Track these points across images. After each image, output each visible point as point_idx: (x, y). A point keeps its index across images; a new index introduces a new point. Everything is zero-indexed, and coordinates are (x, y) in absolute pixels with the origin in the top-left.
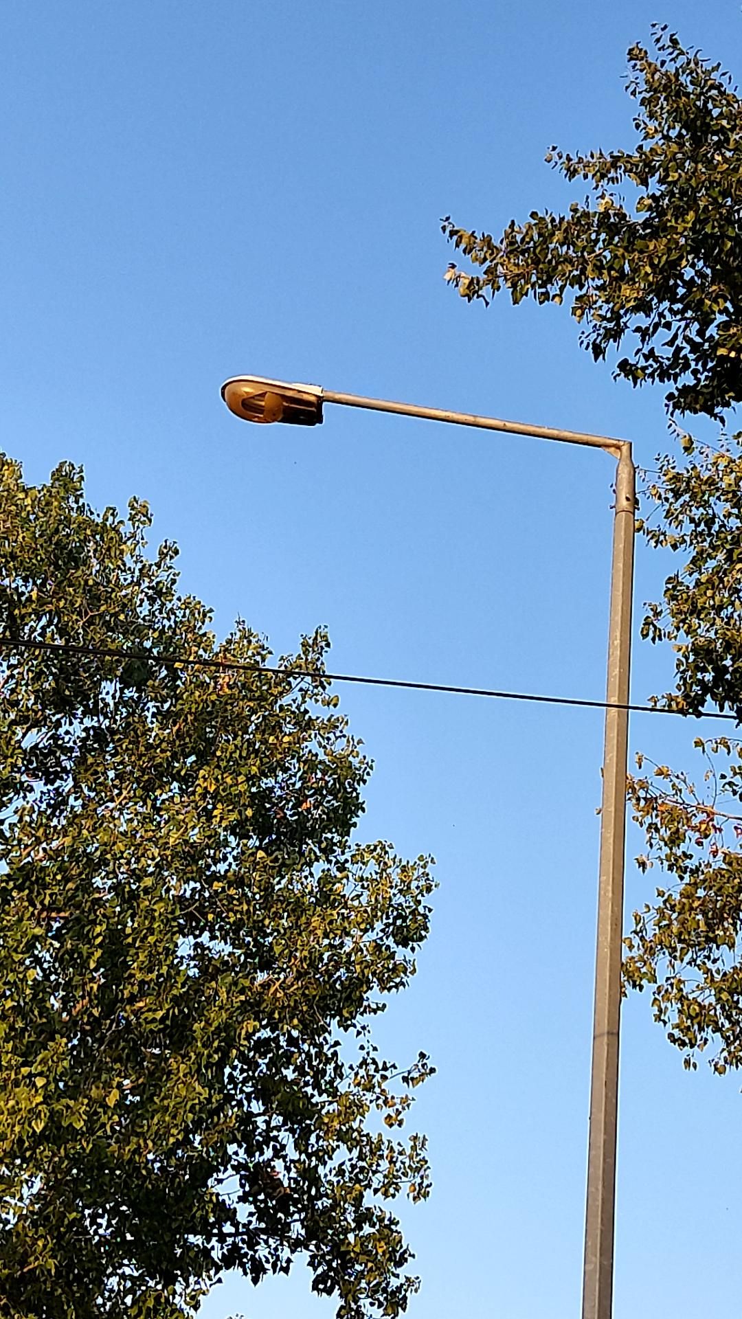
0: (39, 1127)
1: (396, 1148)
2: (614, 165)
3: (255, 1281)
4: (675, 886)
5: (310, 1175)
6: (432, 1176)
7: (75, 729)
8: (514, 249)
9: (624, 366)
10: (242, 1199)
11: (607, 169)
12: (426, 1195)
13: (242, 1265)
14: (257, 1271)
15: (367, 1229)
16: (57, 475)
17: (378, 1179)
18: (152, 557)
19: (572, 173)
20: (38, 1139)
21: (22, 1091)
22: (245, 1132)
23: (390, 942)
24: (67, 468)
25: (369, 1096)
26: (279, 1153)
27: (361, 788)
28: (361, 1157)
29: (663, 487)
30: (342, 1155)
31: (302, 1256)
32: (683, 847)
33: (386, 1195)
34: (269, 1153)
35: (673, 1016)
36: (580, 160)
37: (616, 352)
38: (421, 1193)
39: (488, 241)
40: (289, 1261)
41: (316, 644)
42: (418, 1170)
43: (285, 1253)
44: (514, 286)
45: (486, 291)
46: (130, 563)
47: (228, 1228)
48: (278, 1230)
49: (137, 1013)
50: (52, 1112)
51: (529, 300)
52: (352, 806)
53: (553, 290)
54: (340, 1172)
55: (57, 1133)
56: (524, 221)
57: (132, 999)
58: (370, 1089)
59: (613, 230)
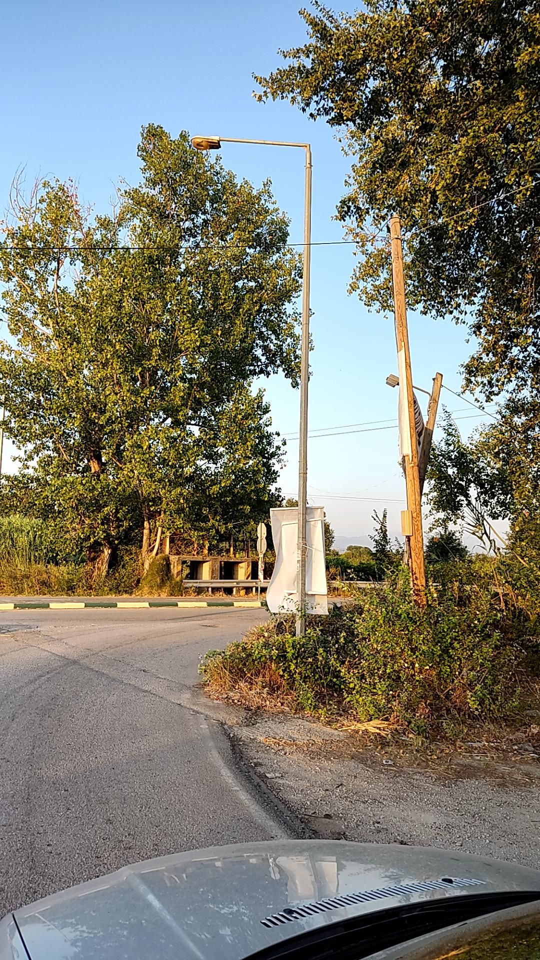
0: (198, 344)
2: (298, 52)
3: (268, 377)
4: (364, 259)
5: (280, 347)
6: (314, 344)
7: (199, 220)
8: (274, 81)
9: (312, 115)
10: (263, 355)
11: (297, 53)
13: (264, 373)
14: (268, 374)
16: (181, 136)
18: (213, 161)
19: (285, 57)
20: (199, 347)
21: (192, 334)
22: (261, 336)
23: (297, 277)
24: (184, 133)
25: (295, 323)
26: (271, 341)
27: (288, 228)
28: (294, 341)
29: (349, 135)
30: (289, 340)
31: (280, 369)
32: (366, 248)
34: (268, 342)
35: (364, 298)
36: (287, 52)
37: (309, 110)
39: (265, 79)
40: (277, 371)
41: (267, 184)
43: (276, 369)
44: (273, 95)
45: (264, 98)
46: (207, 164)
47: (259, 363)
48: (272, 362)
49: (224, 308)
50: (201, 340)
51: (278, 99)
52: (286, 234)
53: (284, 95)
54: (289, 345)
55: (203, 344)
56: (275, 72)
57: (222, 304)
58: (296, 321)
59: (301, 73)
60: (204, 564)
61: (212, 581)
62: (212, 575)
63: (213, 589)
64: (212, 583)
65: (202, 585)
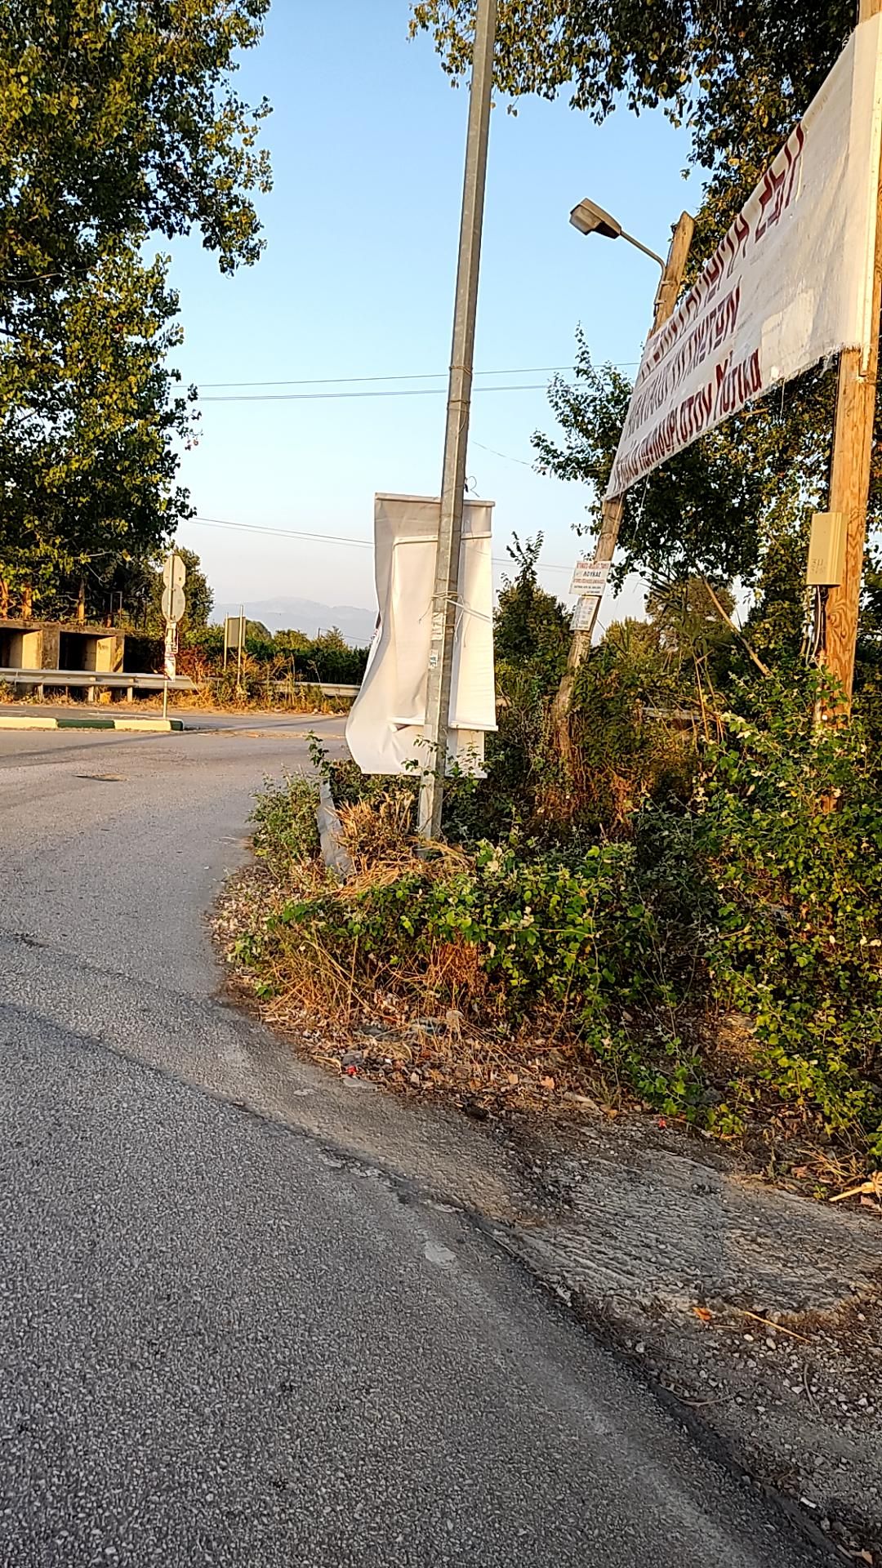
0: (27, 112)
1: (252, 158)
3: (170, 237)
5: (200, 174)
6: (274, 177)
10: (160, 186)
12: (270, 189)
13: (162, 227)
14: (171, 231)
15: (235, 209)
17: (241, 178)
21: (13, 86)
22: (158, 143)
23: (245, 12)
25: (233, 124)
26: (180, 156)
28: (230, 163)
30: (218, 161)
31: (197, 225)
33: (246, 187)
34: (174, 157)
38: (267, 187)
40: (189, 228)
42: (265, 173)
43: (187, 222)
49: (84, 44)
50: (35, 102)
57: (79, 33)
58: (233, 119)
60: (25, 637)
61: (44, 671)
62: (44, 659)
63: (46, 687)
64: (45, 675)
65: (25, 679)
